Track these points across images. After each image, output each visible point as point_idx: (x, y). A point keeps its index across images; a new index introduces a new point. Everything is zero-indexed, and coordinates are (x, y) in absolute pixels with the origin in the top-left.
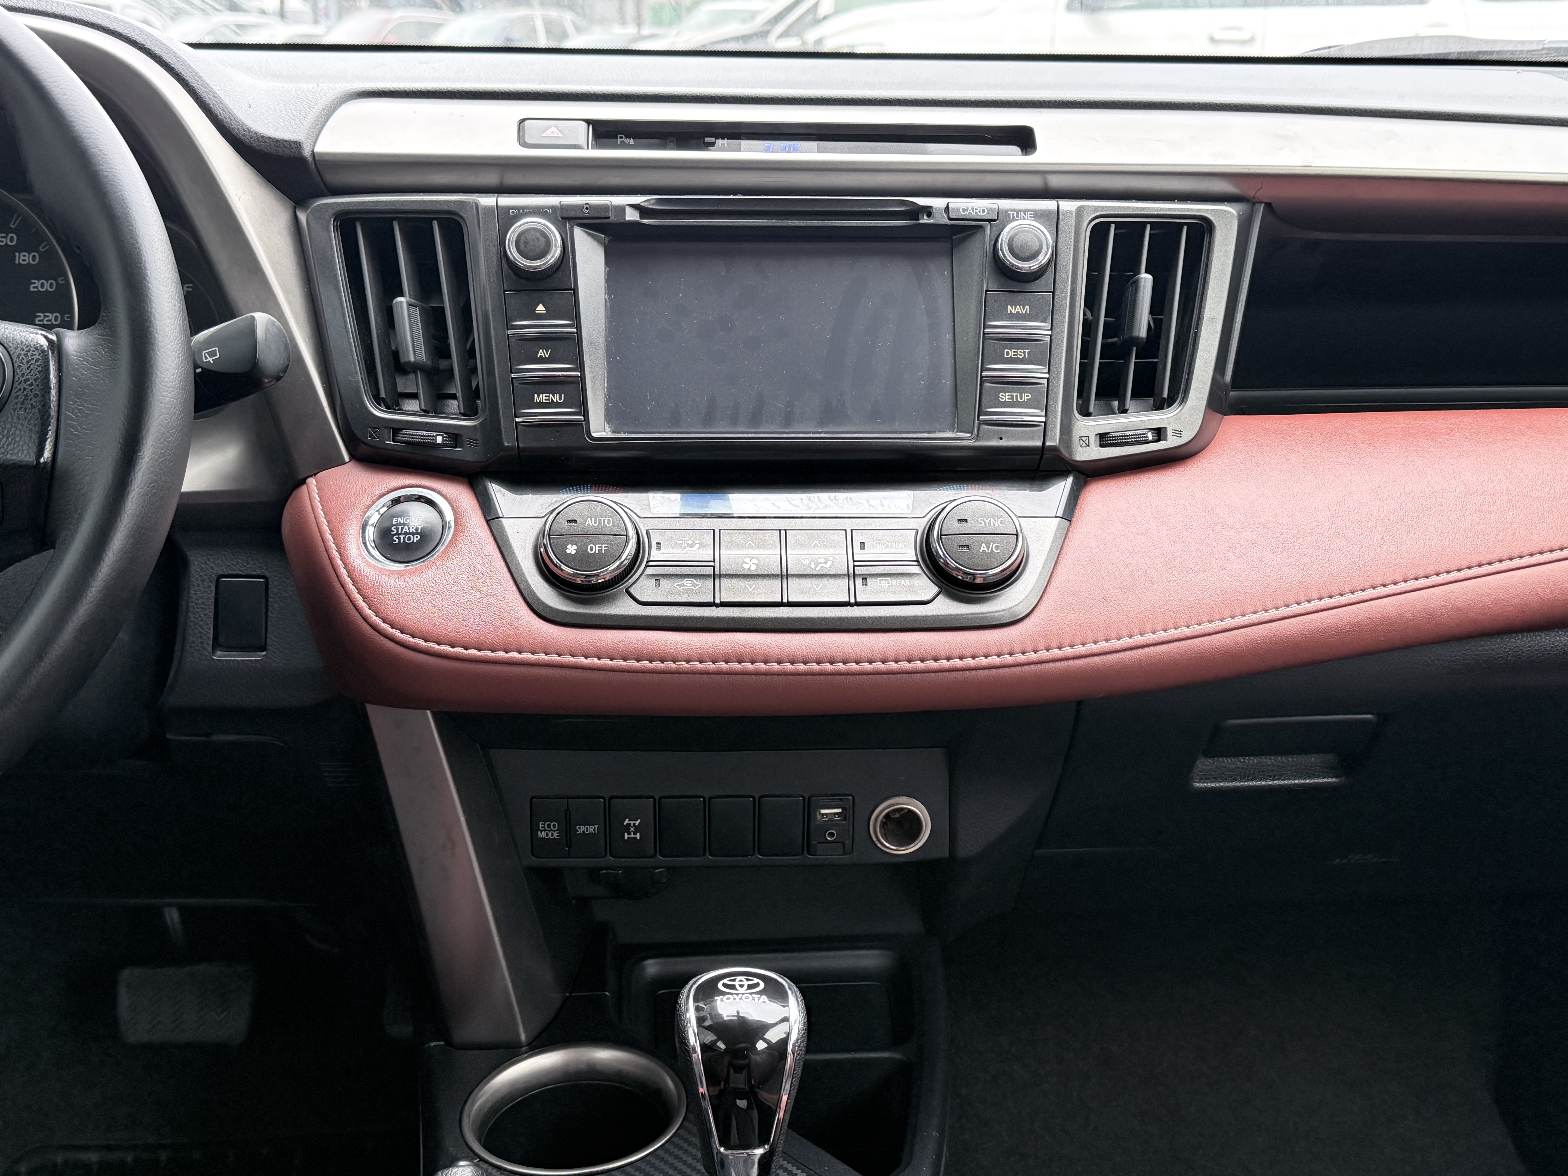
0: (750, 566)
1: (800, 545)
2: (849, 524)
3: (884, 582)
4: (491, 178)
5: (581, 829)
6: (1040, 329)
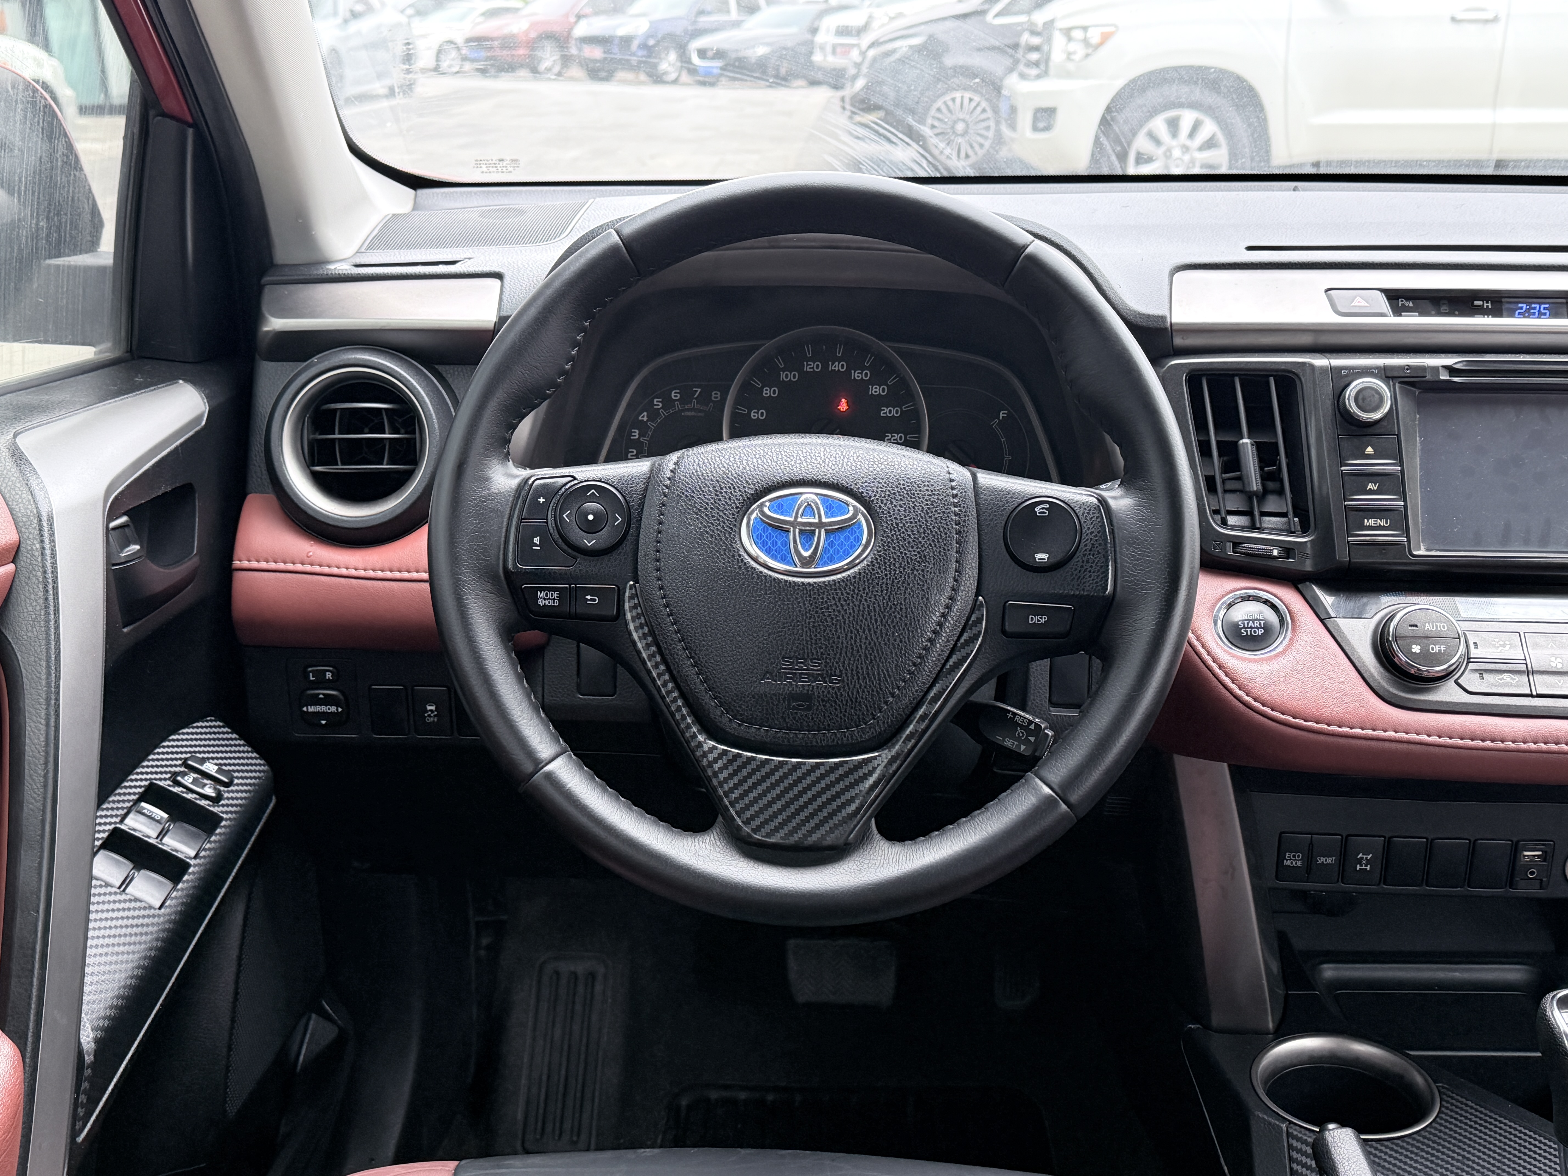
0: (1557, 663)
4: (1314, 341)
5: (1321, 860)
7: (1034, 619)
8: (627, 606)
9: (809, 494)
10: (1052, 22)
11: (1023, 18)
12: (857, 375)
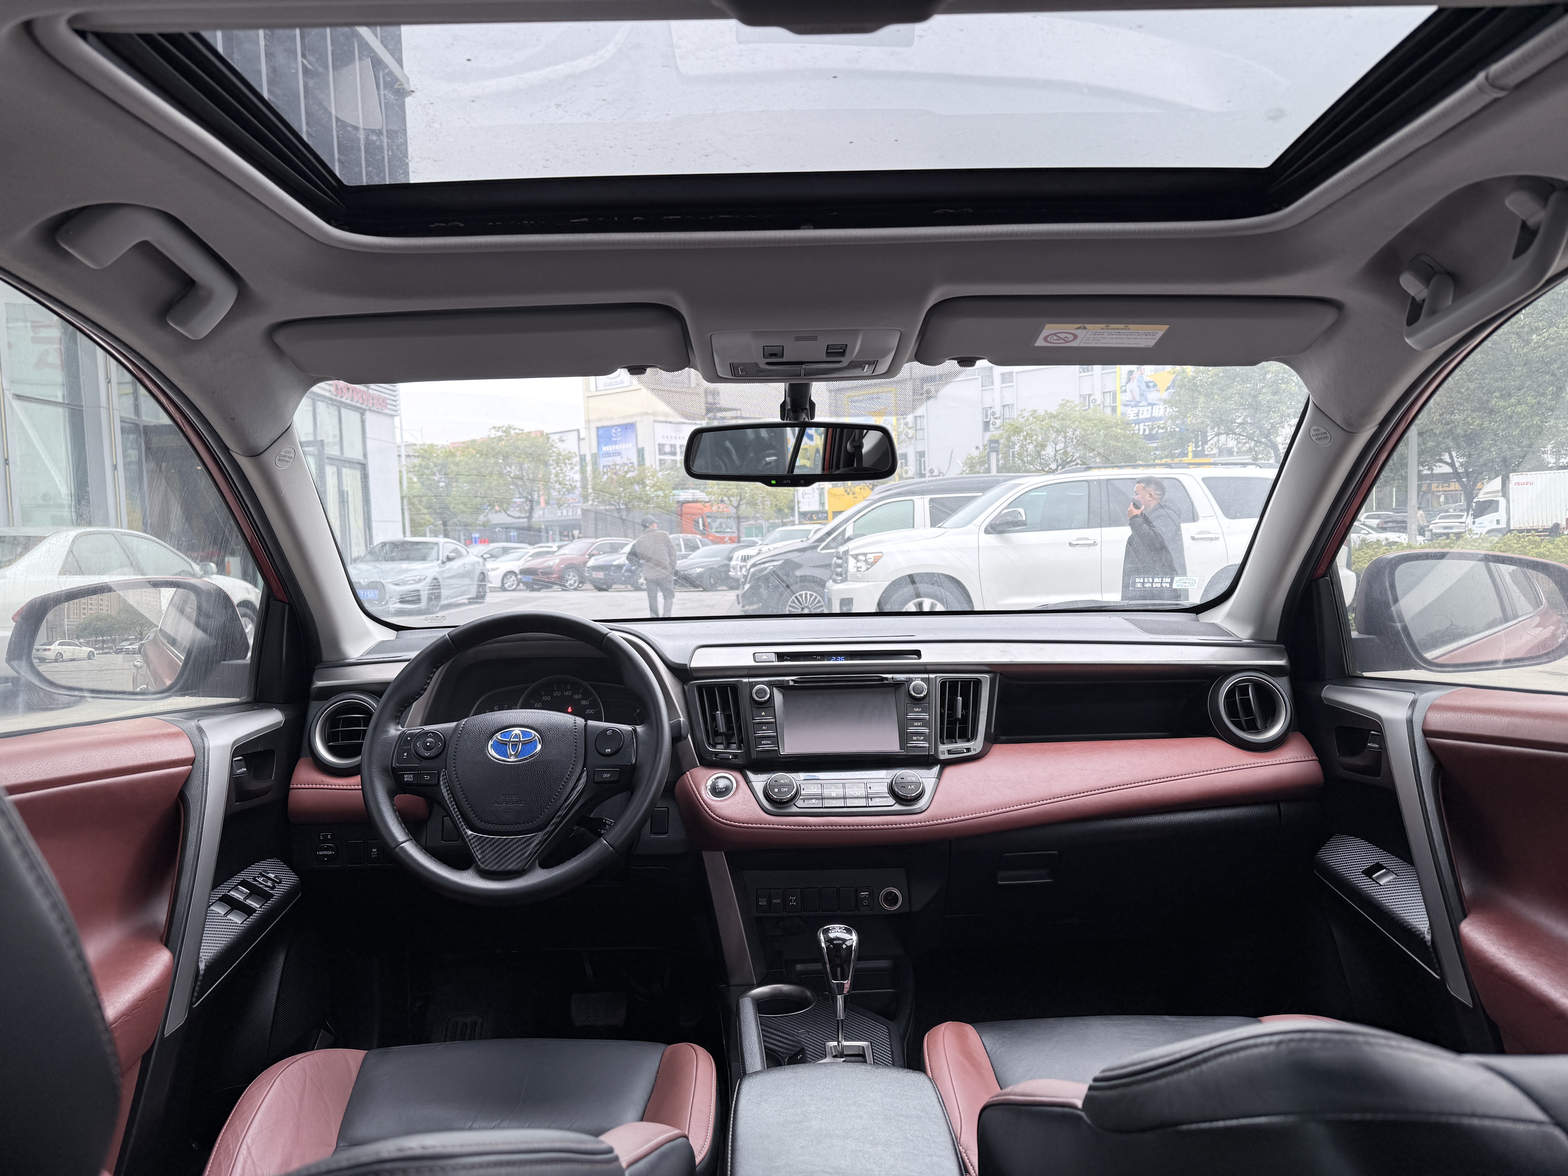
0: (834, 795)
1: (849, 788)
2: (865, 781)
3: (878, 800)
4: (745, 672)
5: (774, 901)
6: (925, 716)
7: (605, 775)
8: (441, 779)
9: (517, 731)
10: (848, 550)
11: (834, 550)
12: (576, 697)
